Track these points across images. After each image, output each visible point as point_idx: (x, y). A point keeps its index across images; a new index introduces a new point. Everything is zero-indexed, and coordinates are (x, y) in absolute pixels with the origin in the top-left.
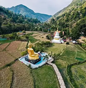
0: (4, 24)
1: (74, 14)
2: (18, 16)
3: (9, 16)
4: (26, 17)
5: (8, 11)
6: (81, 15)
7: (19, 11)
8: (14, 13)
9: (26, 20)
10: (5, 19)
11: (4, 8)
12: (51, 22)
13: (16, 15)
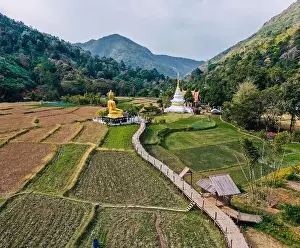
0: (68, 79)
1: (249, 58)
2: (104, 64)
3: (79, 64)
4: (123, 65)
5: (78, 51)
6: (268, 59)
7: (108, 52)
8: (93, 55)
9: (122, 73)
10: (71, 69)
11: (68, 44)
12: (193, 77)
13: (99, 61)
